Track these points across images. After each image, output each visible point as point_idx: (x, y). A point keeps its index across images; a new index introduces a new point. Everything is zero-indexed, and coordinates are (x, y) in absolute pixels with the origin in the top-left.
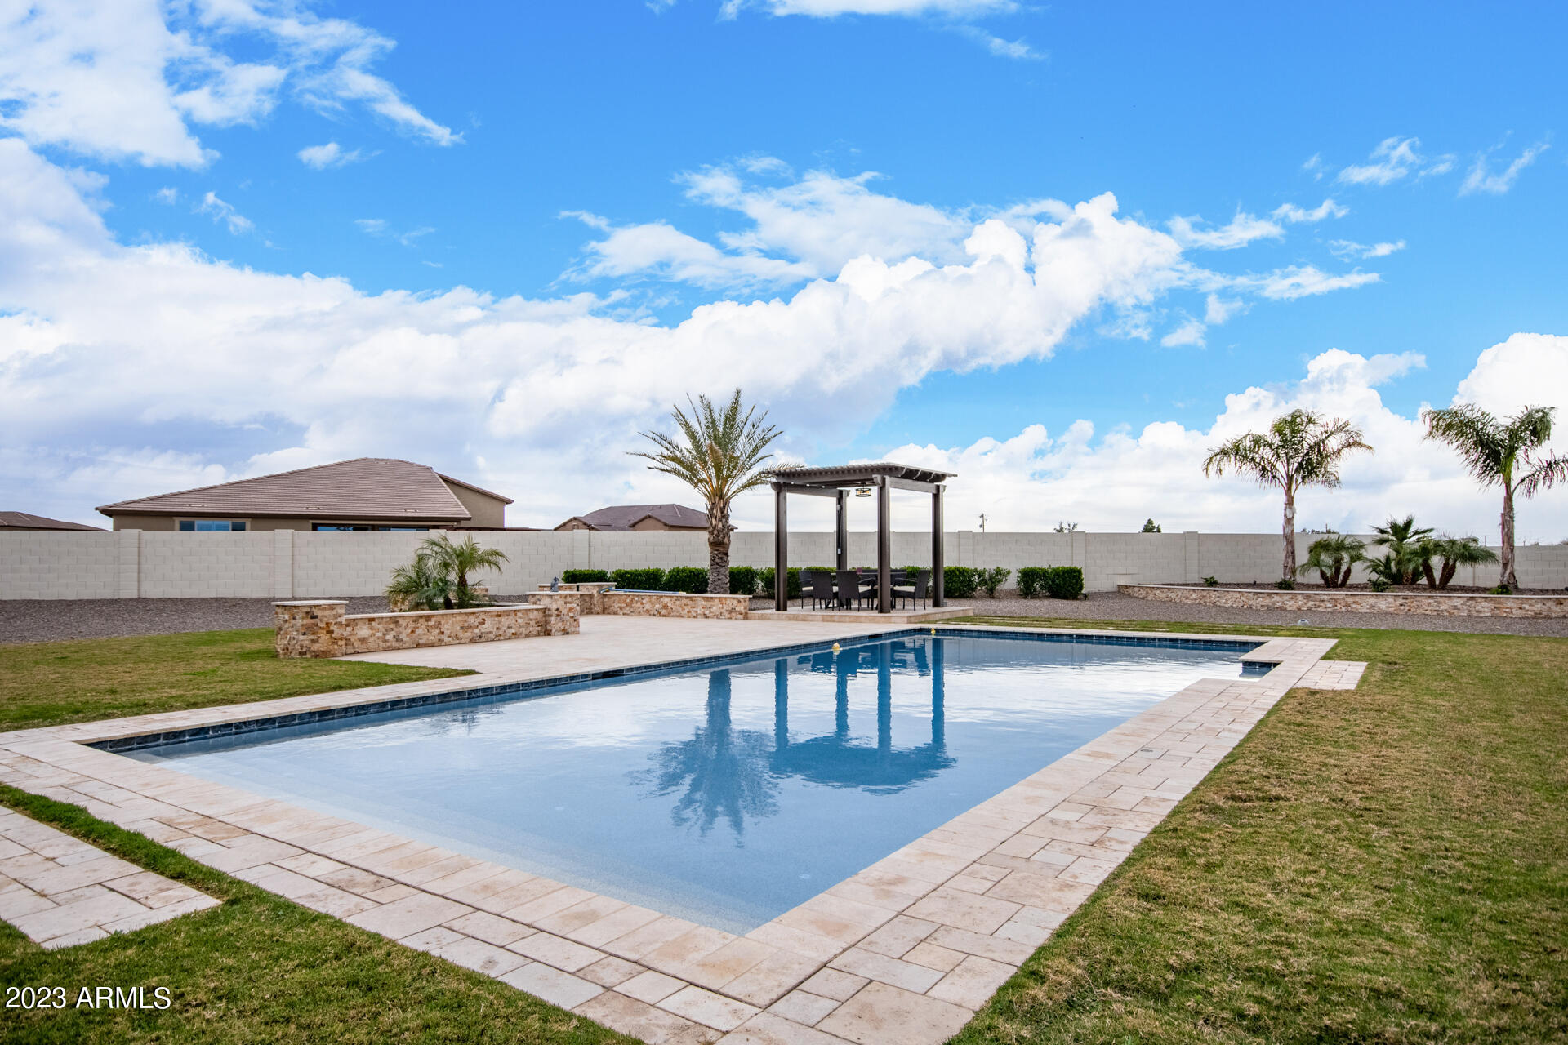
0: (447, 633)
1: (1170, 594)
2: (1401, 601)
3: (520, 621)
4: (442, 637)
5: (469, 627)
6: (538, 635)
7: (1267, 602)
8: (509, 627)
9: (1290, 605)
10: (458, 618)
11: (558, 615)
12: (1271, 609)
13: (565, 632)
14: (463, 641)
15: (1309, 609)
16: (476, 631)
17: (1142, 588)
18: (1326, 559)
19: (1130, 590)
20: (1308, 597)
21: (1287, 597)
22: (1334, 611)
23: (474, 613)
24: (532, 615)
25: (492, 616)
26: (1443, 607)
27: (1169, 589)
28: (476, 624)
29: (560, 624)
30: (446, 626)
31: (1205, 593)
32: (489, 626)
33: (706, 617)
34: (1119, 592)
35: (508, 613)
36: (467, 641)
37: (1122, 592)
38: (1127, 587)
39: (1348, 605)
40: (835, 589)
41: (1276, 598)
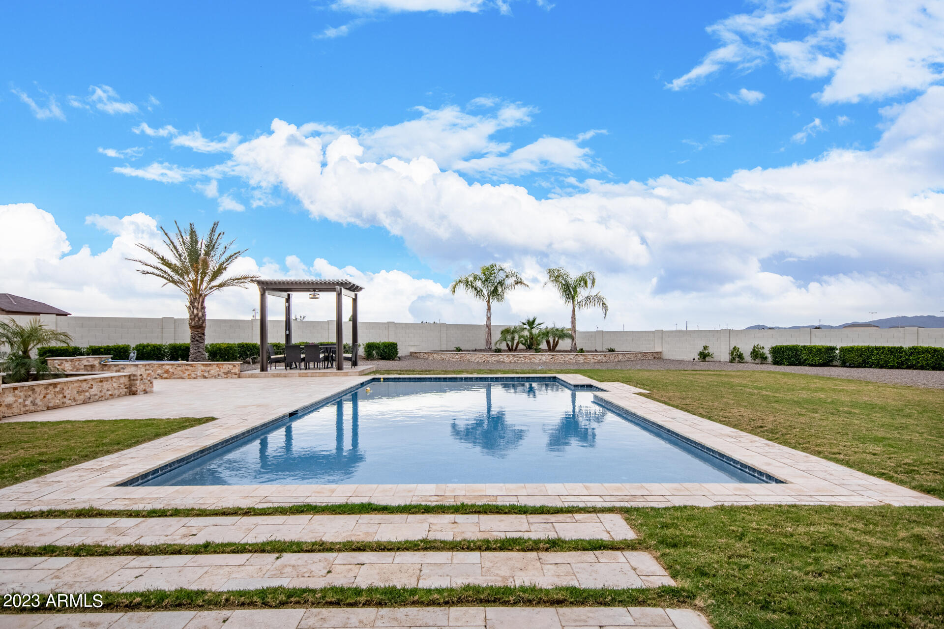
0: (68, 396)
2: (551, 357)
3: (115, 385)
4: (65, 400)
5: (83, 391)
6: (125, 395)
8: (108, 390)
9: (507, 360)
10: (76, 385)
11: (142, 379)
12: (498, 362)
13: (145, 392)
14: (78, 403)
16: (87, 394)
17: (426, 353)
18: (509, 337)
19: (418, 355)
20: (514, 356)
21: (505, 356)
22: (525, 362)
23: (85, 380)
24: (122, 380)
25: (97, 382)
28: (87, 388)
29: (142, 386)
30: (68, 391)
32: (94, 391)
33: (205, 377)
34: (411, 355)
35: (106, 379)
36: (81, 402)
37: (413, 355)
38: (416, 353)
39: (530, 359)
40: (303, 356)
41: (501, 357)
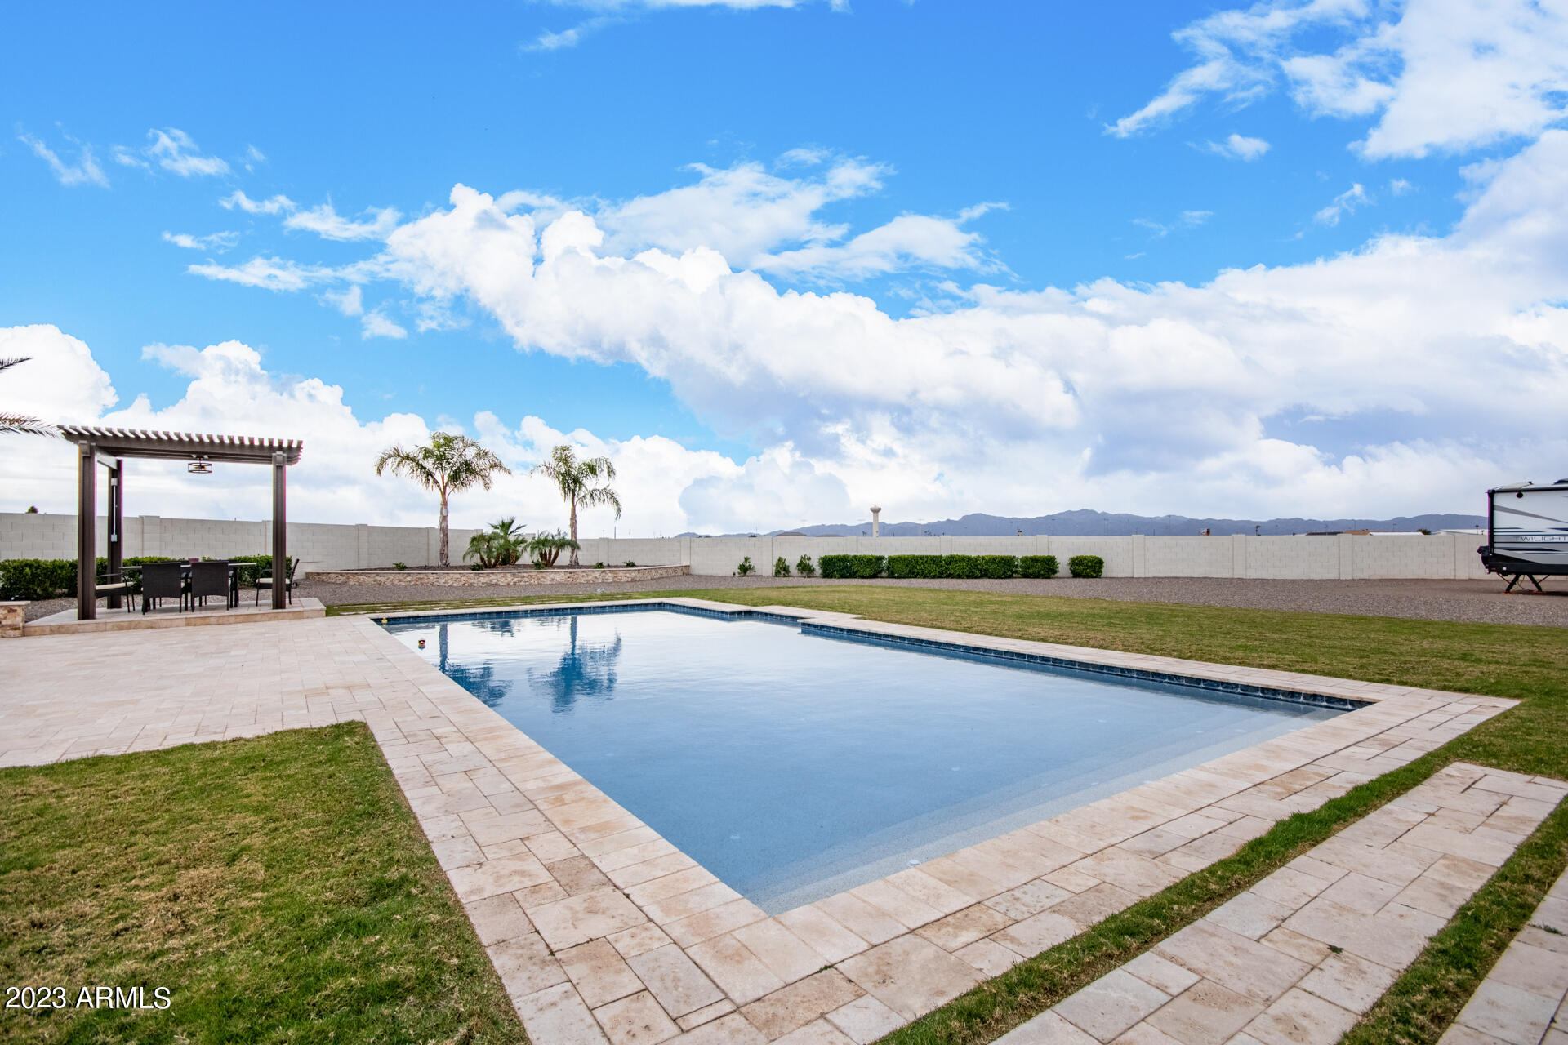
1: (378, 578)
2: (569, 575)
7: (486, 580)
9: (502, 581)
12: (489, 585)
15: (515, 583)
20: (514, 574)
21: (500, 576)
26: (590, 578)
27: (377, 574)
31: (422, 576)
38: (318, 574)
39: (538, 579)
41: (493, 577)
